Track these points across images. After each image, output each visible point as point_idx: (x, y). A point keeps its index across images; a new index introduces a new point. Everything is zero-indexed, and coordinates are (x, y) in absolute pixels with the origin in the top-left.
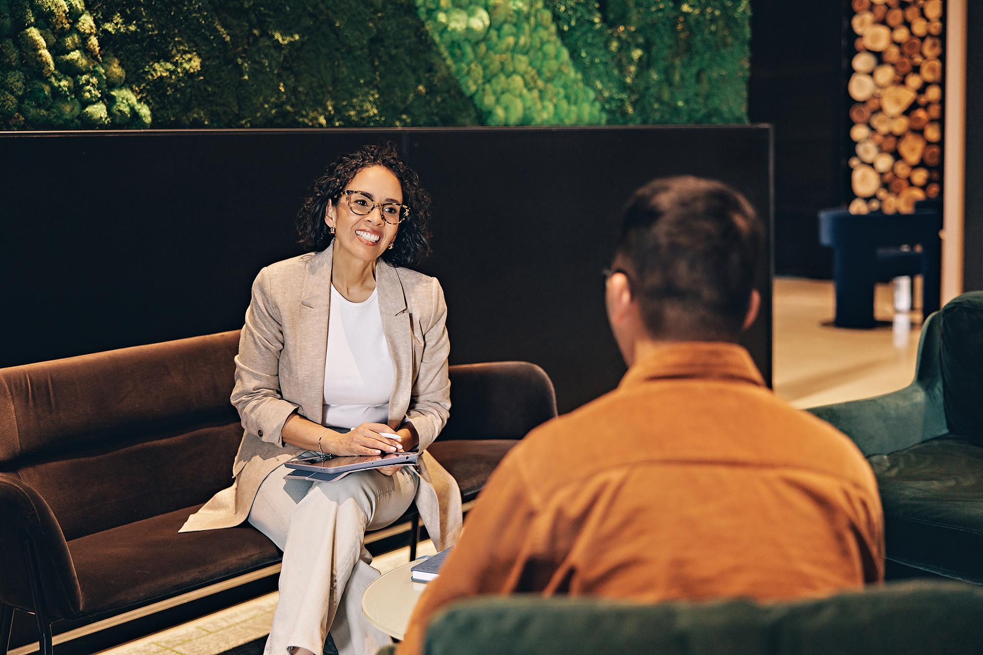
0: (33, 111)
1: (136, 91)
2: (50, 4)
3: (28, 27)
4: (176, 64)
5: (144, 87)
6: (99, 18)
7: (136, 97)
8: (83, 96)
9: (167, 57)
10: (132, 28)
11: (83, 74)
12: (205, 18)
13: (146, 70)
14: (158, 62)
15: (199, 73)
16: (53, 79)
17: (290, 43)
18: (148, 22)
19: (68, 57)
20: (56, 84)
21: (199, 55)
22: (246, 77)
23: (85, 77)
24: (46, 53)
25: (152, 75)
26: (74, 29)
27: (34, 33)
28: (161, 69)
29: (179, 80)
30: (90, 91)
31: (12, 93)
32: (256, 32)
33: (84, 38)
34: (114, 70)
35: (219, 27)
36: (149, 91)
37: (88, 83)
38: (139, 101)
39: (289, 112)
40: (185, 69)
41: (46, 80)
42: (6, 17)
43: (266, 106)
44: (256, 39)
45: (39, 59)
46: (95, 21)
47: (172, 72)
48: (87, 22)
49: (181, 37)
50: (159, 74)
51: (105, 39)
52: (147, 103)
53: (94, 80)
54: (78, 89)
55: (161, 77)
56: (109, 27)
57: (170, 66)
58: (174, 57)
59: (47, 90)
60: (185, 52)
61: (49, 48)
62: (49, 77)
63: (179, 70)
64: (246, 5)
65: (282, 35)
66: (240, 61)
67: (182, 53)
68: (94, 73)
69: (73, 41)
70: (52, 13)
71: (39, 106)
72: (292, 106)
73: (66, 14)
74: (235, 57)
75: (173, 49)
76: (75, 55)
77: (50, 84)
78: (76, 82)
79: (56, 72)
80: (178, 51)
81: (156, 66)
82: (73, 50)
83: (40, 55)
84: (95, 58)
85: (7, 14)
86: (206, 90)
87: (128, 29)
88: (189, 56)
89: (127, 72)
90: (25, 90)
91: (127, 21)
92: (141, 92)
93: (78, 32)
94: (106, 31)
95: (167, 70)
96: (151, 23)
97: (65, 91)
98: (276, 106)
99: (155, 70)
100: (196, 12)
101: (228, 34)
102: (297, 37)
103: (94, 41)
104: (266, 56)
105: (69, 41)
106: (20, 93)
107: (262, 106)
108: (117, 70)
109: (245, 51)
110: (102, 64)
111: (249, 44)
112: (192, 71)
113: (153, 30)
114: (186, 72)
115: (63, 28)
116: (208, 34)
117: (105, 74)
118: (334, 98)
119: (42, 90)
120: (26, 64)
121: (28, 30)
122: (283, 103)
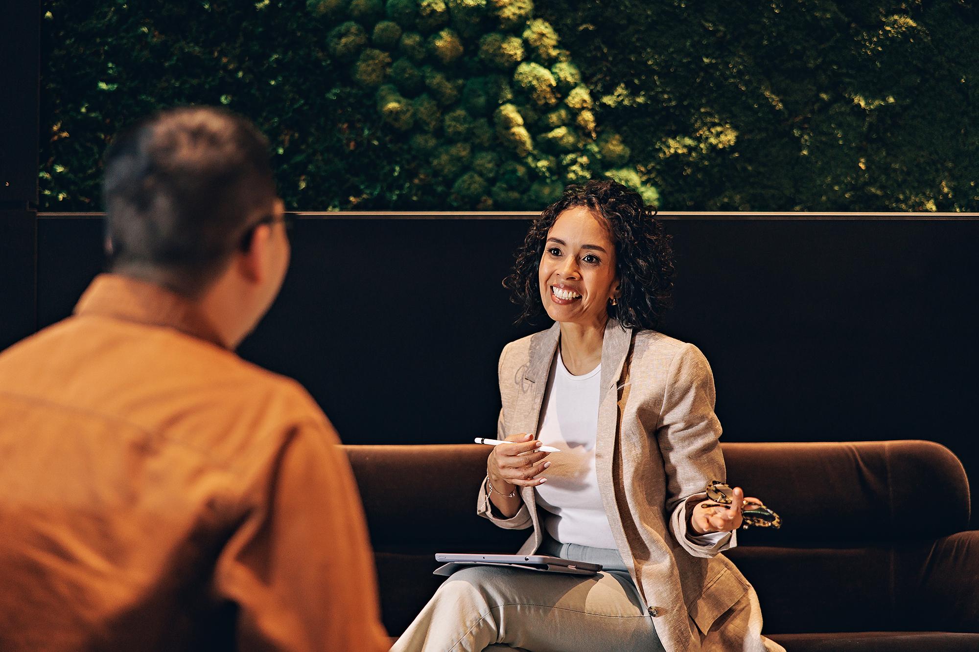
0: (503, 195)
1: (642, 172)
2: (530, 79)
3: (504, 103)
4: (699, 140)
5: (653, 168)
6: (598, 91)
7: (641, 177)
8: (566, 178)
9: (688, 131)
10: (640, 100)
11: (567, 152)
12: (746, 84)
13: (657, 147)
14: (674, 138)
15: (733, 149)
16: (530, 160)
17: (879, 108)
18: (664, 92)
19: (551, 135)
20: (533, 165)
21: (735, 127)
22: (805, 152)
23: (570, 157)
24: (521, 132)
25: (665, 153)
26: (561, 103)
27: (510, 111)
28: (675, 146)
29: (702, 157)
30: (574, 171)
31: (481, 174)
32: (824, 96)
33: (574, 113)
34: (611, 147)
35: (767, 94)
36: (659, 173)
37: (574, 162)
38: (644, 183)
39: (875, 196)
40: (711, 144)
41: (521, 161)
42: (479, 96)
43: (836, 188)
44: (826, 105)
45: (512, 138)
46: (592, 94)
47: (690, 149)
48: (580, 95)
49: (712, 107)
50: (672, 151)
51: (603, 114)
52: (655, 184)
53: (584, 160)
54: (560, 171)
55: (676, 154)
56: (609, 100)
57: (688, 141)
58: (697, 130)
59: (521, 171)
60: (714, 125)
61: (527, 125)
62: (526, 157)
63: (702, 146)
64: (811, 65)
65: (866, 99)
66: (797, 133)
67: (709, 125)
68: (584, 152)
69: (559, 117)
70: (532, 88)
71: (511, 188)
72: (882, 187)
73: (552, 89)
74: (792, 127)
75: (696, 121)
76: (560, 132)
77: (526, 165)
78: (559, 163)
79: (535, 152)
80: (704, 124)
81: (671, 142)
82: (559, 127)
83: (514, 134)
84: (588, 135)
85: (480, 93)
86: (745, 169)
87: (635, 102)
88: (719, 129)
89: (632, 150)
90: (497, 172)
91: (634, 91)
92: (649, 172)
93: (567, 107)
94: (604, 105)
95: (685, 146)
96: (668, 93)
97: (544, 173)
98: (853, 188)
99: (669, 147)
100: (734, 77)
101: (781, 101)
102: (891, 100)
103: (587, 116)
104: (840, 126)
105: (554, 118)
106: (491, 175)
107: (831, 186)
108: (616, 147)
109: (806, 120)
110: (596, 142)
111: (812, 112)
112: (721, 146)
113: (670, 100)
114: (713, 147)
115: (547, 104)
116: (750, 101)
117: (600, 152)
118: (953, 177)
119: (514, 171)
120: (501, 144)
121: (502, 108)
122: (866, 184)
